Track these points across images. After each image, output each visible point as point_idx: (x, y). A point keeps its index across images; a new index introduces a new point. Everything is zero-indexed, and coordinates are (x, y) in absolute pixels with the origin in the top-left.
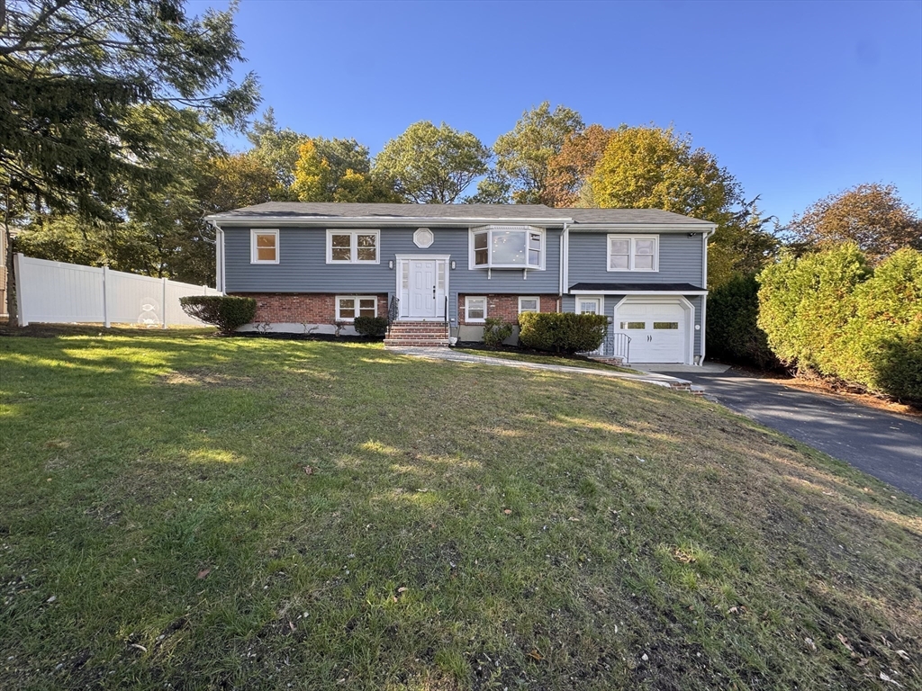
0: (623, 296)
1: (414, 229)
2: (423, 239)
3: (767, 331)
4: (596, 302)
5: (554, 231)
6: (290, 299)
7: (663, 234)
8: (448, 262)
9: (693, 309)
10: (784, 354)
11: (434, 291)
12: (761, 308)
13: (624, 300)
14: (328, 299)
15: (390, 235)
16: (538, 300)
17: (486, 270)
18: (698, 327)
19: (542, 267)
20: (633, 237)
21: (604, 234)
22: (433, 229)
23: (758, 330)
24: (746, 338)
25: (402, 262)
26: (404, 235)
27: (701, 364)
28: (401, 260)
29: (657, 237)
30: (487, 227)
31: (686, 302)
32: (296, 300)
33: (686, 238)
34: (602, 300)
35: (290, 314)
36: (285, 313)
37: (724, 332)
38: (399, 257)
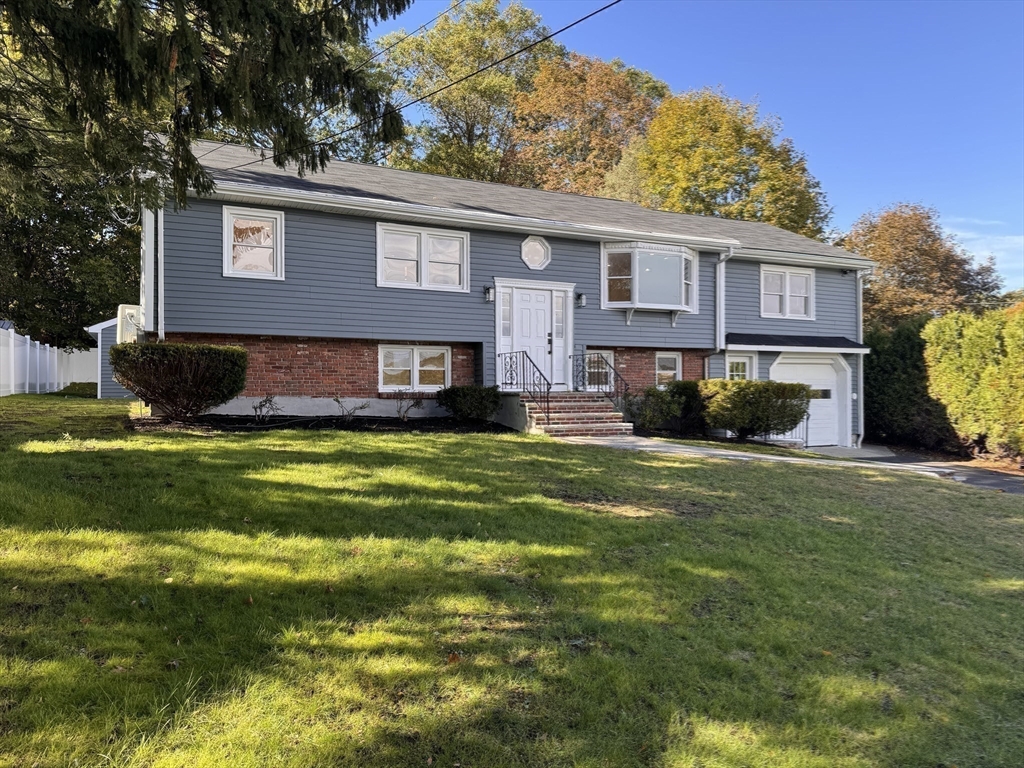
0: (778, 353)
1: (523, 236)
2: (535, 254)
3: (944, 401)
4: (746, 360)
5: (708, 255)
6: (289, 349)
7: (819, 269)
8: (571, 295)
9: (849, 371)
10: (967, 429)
11: (550, 342)
12: (931, 372)
13: (779, 359)
14: (366, 352)
15: (487, 243)
16: (678, 356)
17: (624, 311)
18: (855, 396)
19: (694, 309)
20: (788, 271)
21: (757, 263)
22: (551, 239)
23: (929, 399)
24: (913, 410)
25: (503, 290)
26: (504, 246)
27: (860, 446)
28: (502, 288)
29: (811, 272)
30: (633, 244)
31: (843, 362)
32: (302, 350)
33: (839, 276)
34: (756, 359)
35: (289, 378)
36: (280, 376)
37: (874, 402)
38: (499, 282)
